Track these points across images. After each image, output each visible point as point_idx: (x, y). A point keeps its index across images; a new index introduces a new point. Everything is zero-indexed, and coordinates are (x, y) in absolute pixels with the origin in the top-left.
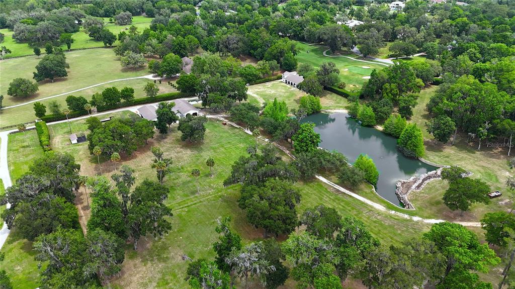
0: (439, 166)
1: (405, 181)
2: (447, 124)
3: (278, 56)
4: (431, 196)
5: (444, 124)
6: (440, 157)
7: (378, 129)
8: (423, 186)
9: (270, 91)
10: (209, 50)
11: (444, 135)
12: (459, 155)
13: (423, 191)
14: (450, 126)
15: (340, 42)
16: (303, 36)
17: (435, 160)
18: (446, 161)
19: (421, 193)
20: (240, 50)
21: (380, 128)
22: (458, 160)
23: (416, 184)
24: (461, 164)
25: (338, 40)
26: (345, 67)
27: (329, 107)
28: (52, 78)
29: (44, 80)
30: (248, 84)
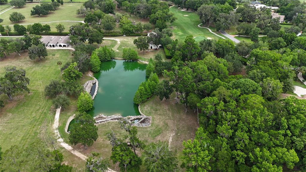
0: (141, 114)
23: (102, 120)
28: (39, 15)
29: (35, 15)
30: (124, 35)
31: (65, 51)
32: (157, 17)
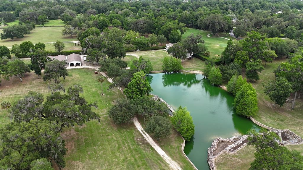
0: (269, 129)
1: (224, 140)
2: (283, 85)
3: (167, 33)
4: (245, 161)
5: (279, 85)
6: (274, 119)
7: (223, 88)
8: (239, 148)
9: (152, 56)
10: (124, 29)
11: (280, 97)
12: (295, 120)
13: (236, 154)
14: (286, 88)
15: (218, 26)
16: (197, 24)
17: (267, 122)
18: (279, 124)
19: (234, 156)
20: (145, 29)
21: (225, 88)
22: (293, 125)
23: (233, 145)
24: (295, 129)
25: (216, 24)
26: (219, 44)
27: (190, 69)
28: (12, 38)
29: (7, 39)
30: (138, 50)
31: (81, 70)
32: (170, 28)
